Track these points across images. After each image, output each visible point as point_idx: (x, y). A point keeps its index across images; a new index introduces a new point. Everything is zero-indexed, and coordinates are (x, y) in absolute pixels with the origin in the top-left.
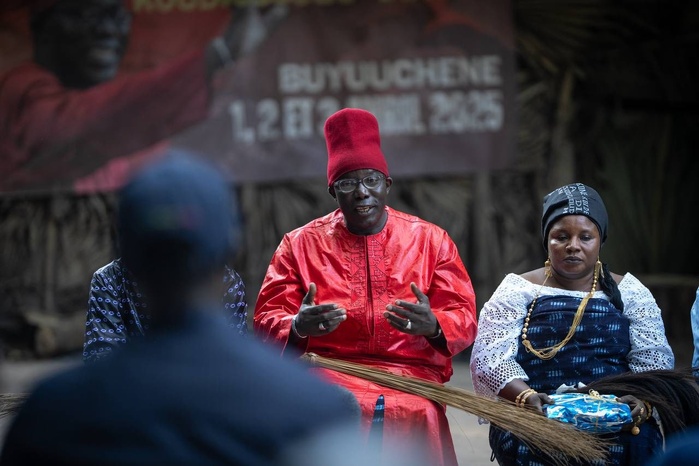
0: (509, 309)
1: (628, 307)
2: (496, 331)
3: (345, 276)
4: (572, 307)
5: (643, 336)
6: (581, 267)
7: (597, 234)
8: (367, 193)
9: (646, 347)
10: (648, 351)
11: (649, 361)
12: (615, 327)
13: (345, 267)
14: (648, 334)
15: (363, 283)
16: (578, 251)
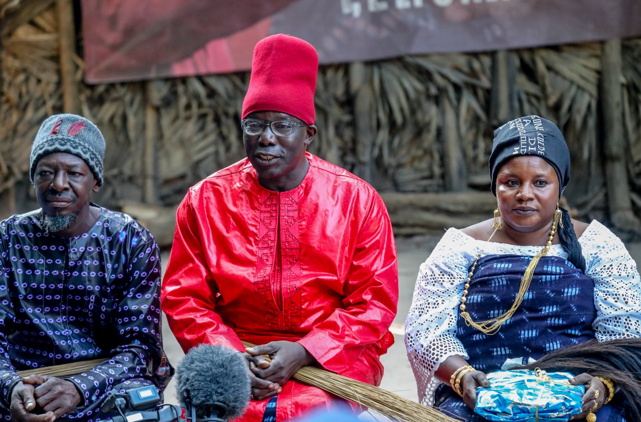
0: (446, 272)
1: (592, 263)
2: (430, 300)
3: (252, 239)
4: (518, 269)
5: (611, 300)
6: (535, 218)
7: (554, 178)
8: (273, 140)
9: (614, 313)
10: (617, 318)
11: (619, 329)
12: (572, 291)
13: (252, 229)
14: (616, 297)
15: (271, 248)
16: (531, 199)
